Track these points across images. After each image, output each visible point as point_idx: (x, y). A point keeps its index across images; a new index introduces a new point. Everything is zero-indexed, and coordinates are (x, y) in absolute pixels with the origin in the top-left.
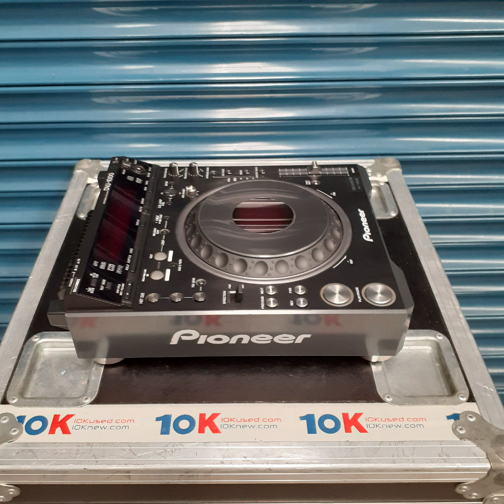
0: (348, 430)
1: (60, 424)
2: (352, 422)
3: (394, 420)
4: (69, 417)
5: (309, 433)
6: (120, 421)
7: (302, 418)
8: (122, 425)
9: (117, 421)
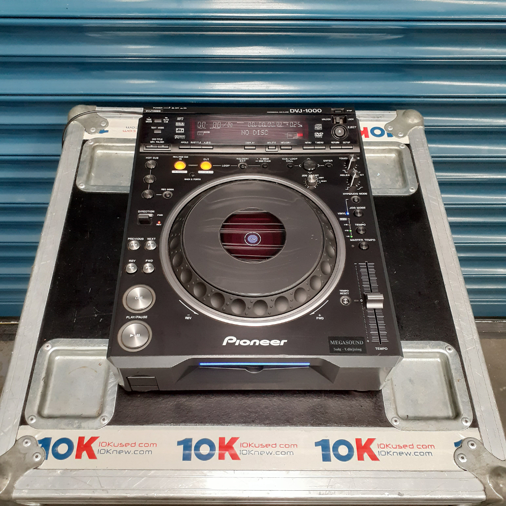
0: (360, 458)
1: (85, 447)
2: (364, 449)
3: (405, 446)
4: (93, 439)
5: (324, 460)
6: (143, 445)
7: (317, 444)
8: (145, 449)
9: (140, 445)
